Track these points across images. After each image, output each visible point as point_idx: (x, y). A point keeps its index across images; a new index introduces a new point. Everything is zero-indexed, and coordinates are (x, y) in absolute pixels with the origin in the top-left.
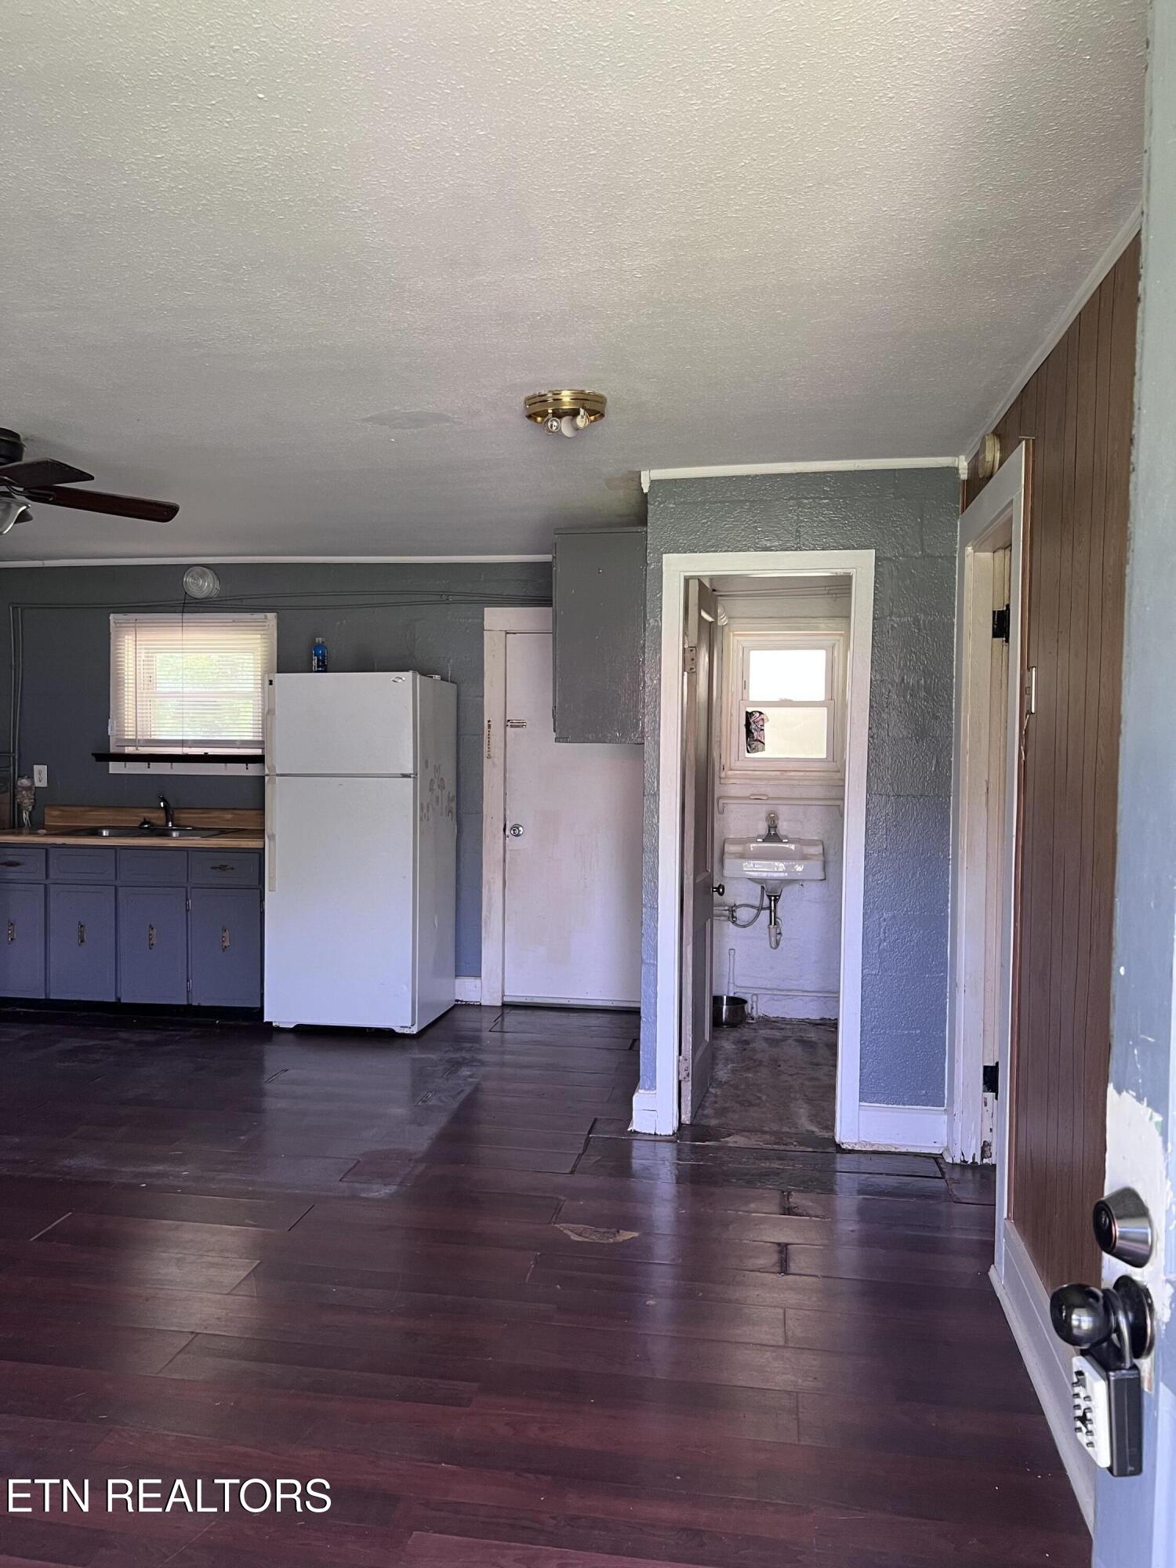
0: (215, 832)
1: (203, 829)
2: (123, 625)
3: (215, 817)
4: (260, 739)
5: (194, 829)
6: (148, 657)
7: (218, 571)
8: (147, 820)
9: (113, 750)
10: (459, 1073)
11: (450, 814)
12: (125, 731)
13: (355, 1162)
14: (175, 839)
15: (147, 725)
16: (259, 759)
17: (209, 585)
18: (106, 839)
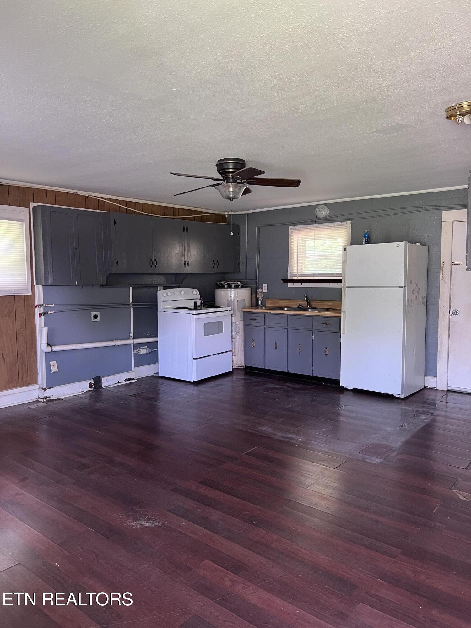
0: (324, 310)
1: (321, 309)
2: (293, 230)
3: (325, 304)
4: (342, 273)
5: (317, 308)
6: (303, 242)
7: (328, 206)
8: (301, 305)
9: (289, 278)
10: (420, 417)
11: (423, 304)
12: (293, 271)
13: (367, 446)
14: (310, 312)
15: (301, 268)
16: (340, 281)
17: (325, 212)
18: (286, 312)
